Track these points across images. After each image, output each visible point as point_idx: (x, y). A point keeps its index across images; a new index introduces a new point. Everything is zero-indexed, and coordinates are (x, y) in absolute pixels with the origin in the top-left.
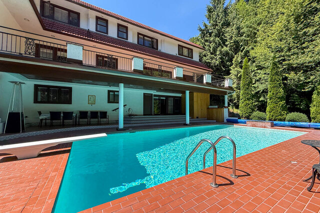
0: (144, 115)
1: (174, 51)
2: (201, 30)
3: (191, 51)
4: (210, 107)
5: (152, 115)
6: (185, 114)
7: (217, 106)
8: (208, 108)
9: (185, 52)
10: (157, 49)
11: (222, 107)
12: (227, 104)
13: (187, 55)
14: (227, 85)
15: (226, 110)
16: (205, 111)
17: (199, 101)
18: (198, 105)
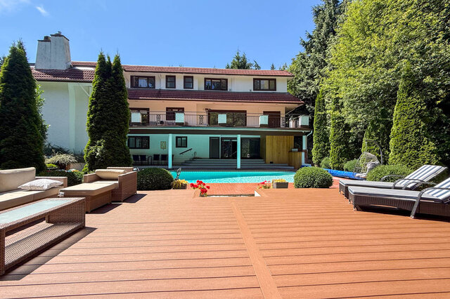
0: (210, 158)
3: (273, 82)
4: (293, 150)
5: (219, 159)
7: (297, 150)
8: (291, 151)
9: (265, 84)
10: (227, 89)
11: (301, 150)
12: (304, 147)
13: (267, 88)
14: (300, 124)
15: (303, 154)
16: (284, 155)
17: (275, 144)
18: (272, 148)
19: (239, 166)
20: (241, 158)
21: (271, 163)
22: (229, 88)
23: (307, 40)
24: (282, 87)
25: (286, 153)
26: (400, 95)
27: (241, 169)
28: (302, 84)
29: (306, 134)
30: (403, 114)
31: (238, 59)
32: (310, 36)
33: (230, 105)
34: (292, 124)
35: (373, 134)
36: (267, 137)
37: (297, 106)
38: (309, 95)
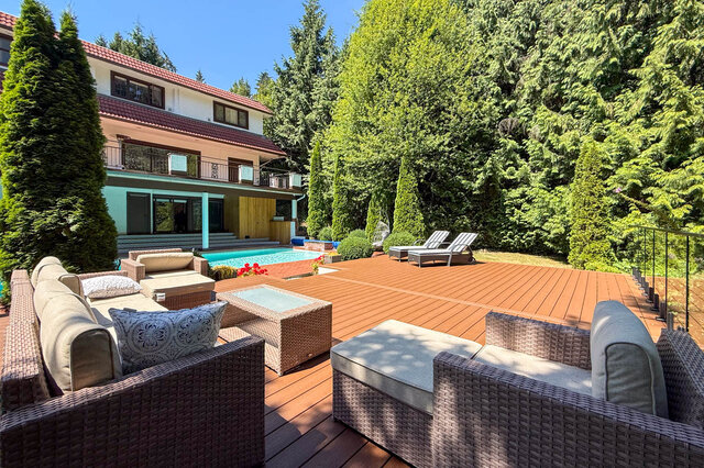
0: (128, 234)
1: (205, 114)
2: (280, 72)
3: (243, 115)
4: (275, 218)
5: (149, 233)
6: (200, 231)
7: (282, 218)
8: (272, 220)
9: (232, 116)
10: (163, 107)
11: (289, 219)
12: (294, 215)
13: (235, 122)
14: (291, 185)
15: (293, 224)
16: (265, 226)
17: (252, 209)
18: (248, 215)
19: (206, 245)
20: (210, 232)
21: (247, 237)
22: (168, 104)
23: (284, 69)
24: (256, 126)
25: (266, 224)
26: (403, 171)
27: (211, 249)
28: (282, 128)
29: (297, 197)
30: (405, 188)
31: (139, 40)
32: (288, 65)
33: (178, 138)
34: (274, 182)
35: (378, 203)
36: (241, 198)
37: (277, 157)
38: (291, 146)
